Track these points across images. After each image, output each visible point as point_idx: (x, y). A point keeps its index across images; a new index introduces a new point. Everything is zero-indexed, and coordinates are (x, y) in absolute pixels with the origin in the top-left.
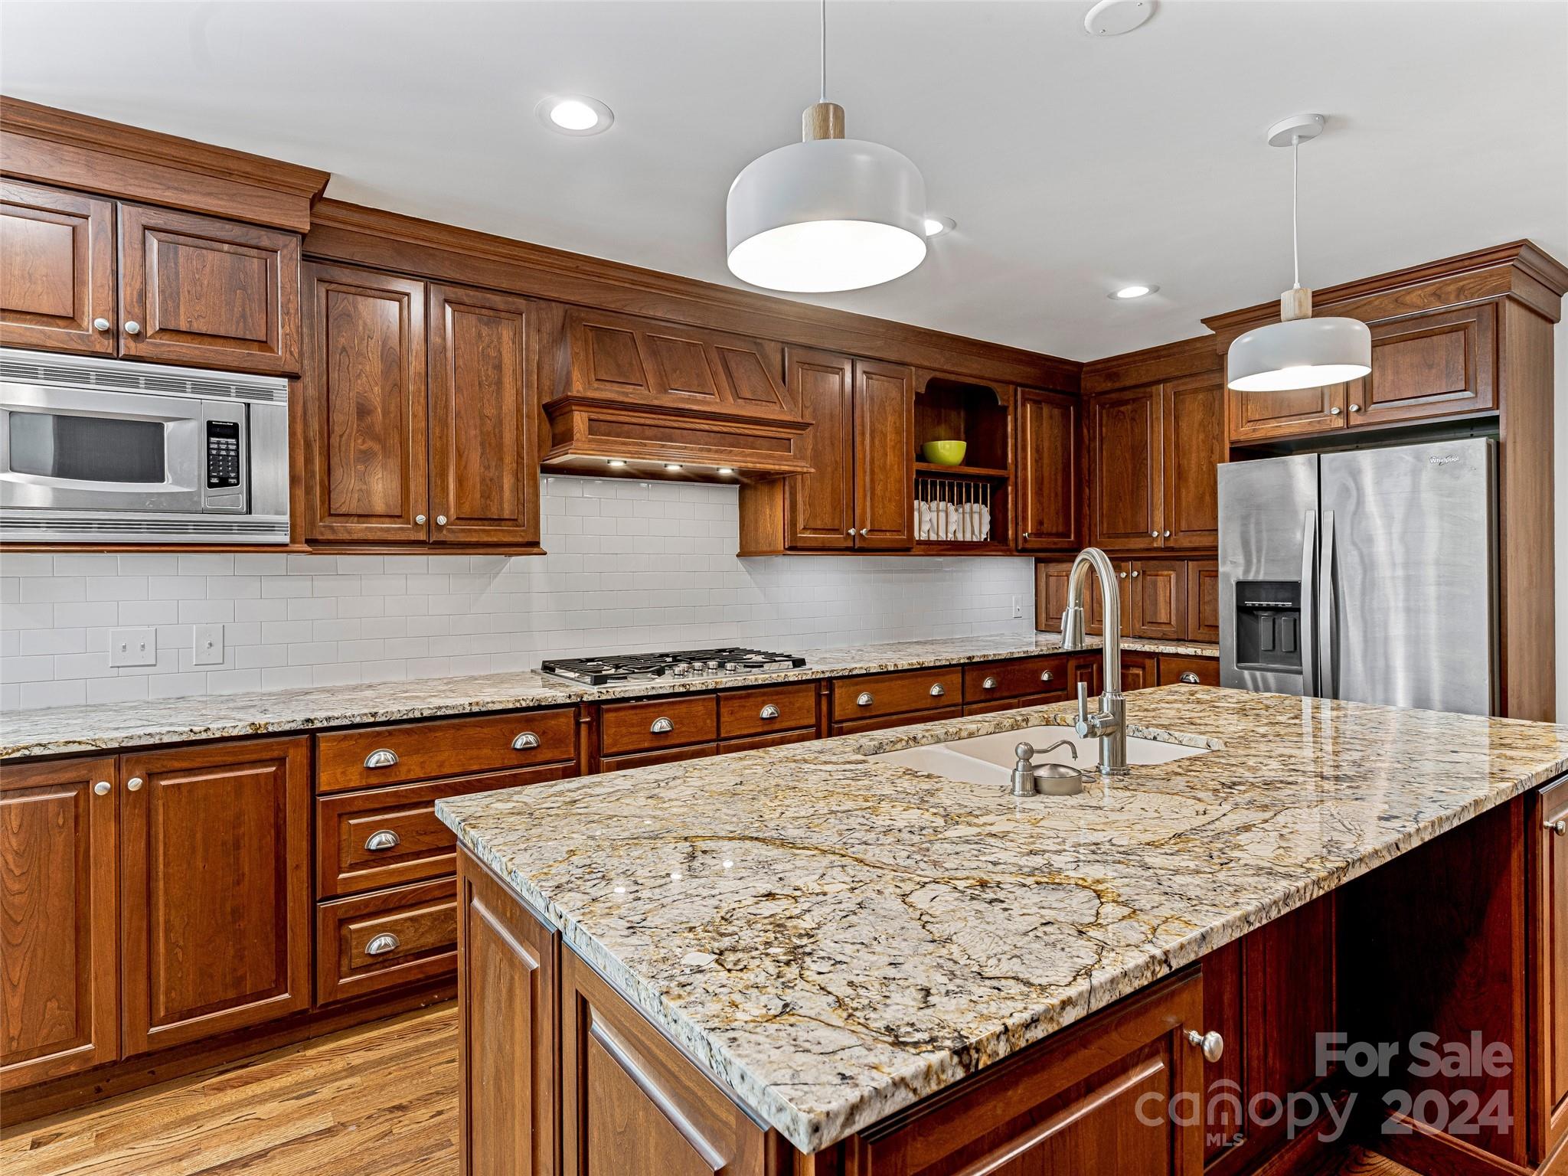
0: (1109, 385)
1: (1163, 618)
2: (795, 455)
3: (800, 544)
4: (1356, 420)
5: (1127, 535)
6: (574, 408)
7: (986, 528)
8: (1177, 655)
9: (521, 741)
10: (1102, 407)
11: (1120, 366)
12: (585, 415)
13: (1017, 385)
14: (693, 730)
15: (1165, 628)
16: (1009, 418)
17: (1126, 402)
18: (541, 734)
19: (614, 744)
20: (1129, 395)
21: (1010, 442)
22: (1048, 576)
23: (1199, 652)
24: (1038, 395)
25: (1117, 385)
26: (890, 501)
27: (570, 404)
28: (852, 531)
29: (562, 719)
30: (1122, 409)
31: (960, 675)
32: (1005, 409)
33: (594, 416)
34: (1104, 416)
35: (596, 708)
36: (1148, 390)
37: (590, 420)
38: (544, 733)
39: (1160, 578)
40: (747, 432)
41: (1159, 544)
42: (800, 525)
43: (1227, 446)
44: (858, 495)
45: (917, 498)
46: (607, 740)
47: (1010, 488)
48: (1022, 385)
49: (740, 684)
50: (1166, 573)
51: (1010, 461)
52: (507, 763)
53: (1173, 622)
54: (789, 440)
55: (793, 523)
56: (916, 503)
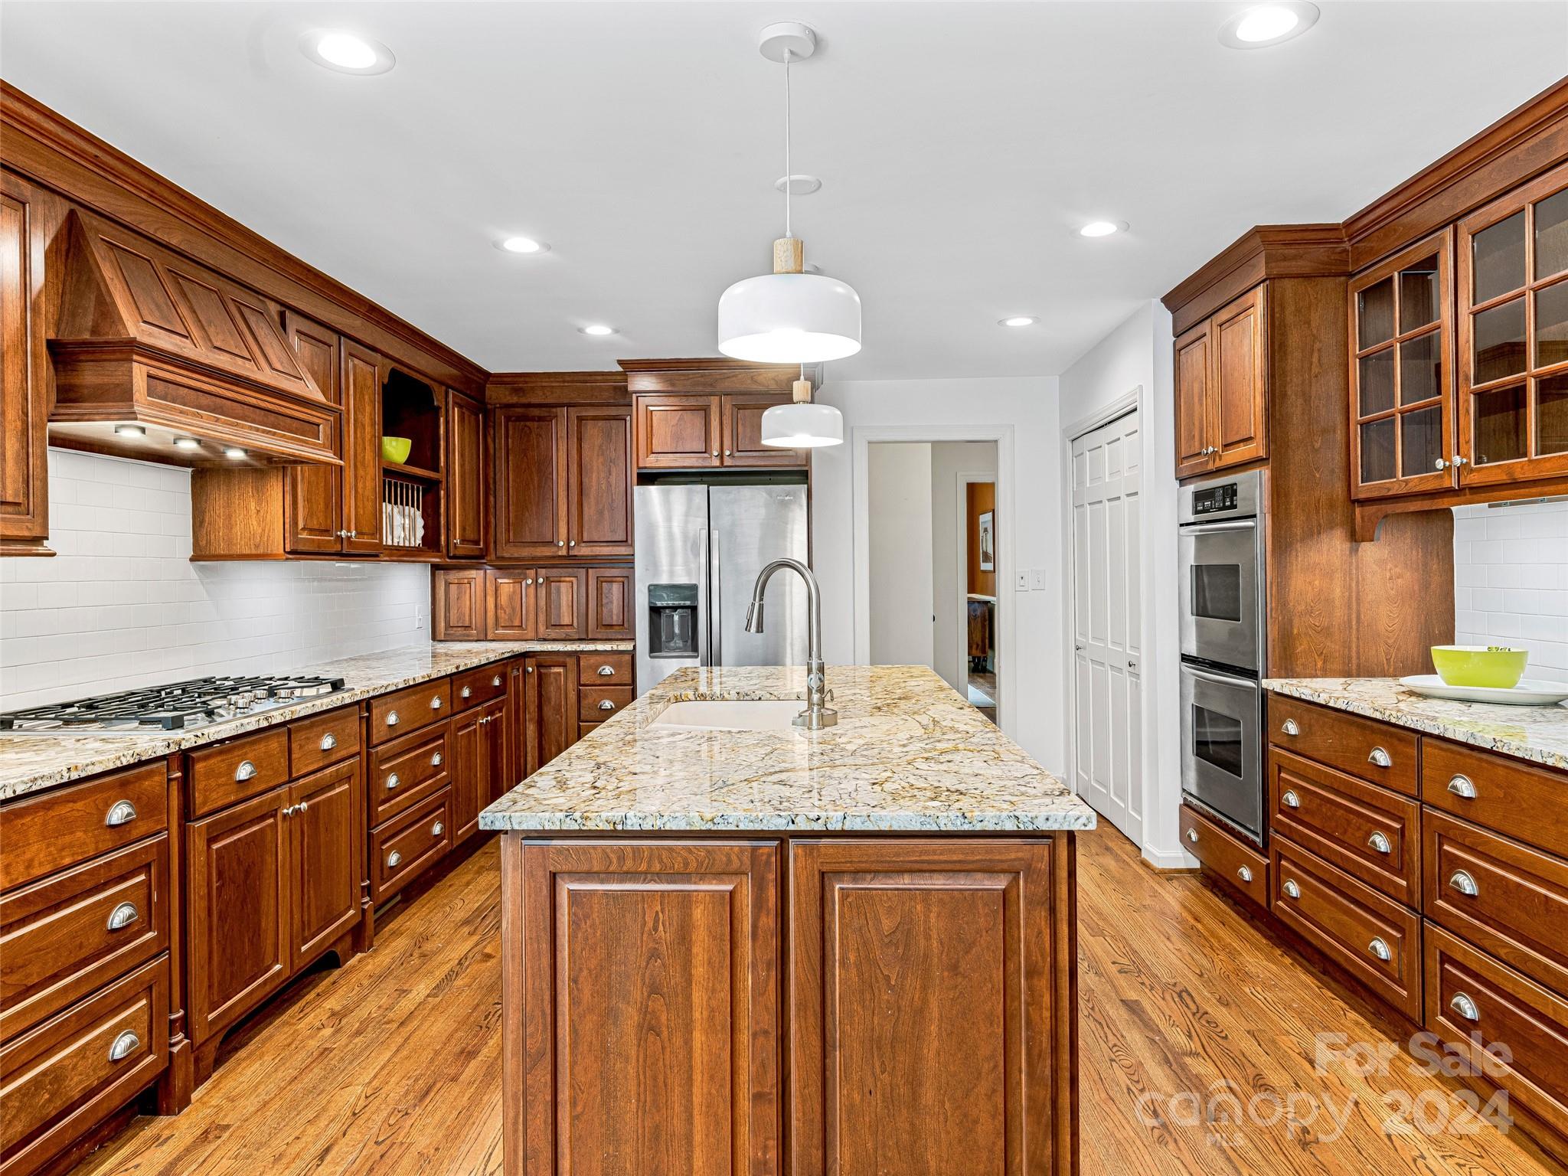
0: (514, 399)
1: (566, 620)
2: (324, 444)
3: (301, 548)
4: (728, 462)
5: (535, 544)
6: (135, 357)
7: (420, 532)
8: (596, 651)
9: (118, 813)
10: (508, 419)
11: (526, 382)
12: (145, 369)
13: (448, 386)
14: (270, 773)
15: (568, 630)
16: (442, 419)
17: (532, 419)
18: (136, 801)
19: (204, 803)
20: (536, 412)
21: (442, 443)
22: (448, 584)
23: (615, 648)
24: (461, 399)
25: (524, 400)
26: (368, 500)
27: (132, 352)
28: (344, 533)
29: (157, 778)
30: (528, 423)
31: (449, 686)
32: (439, 408)
33: (154, 372)
34: (510, 428)
35: (185, 758)
36: (554, 410)
37: (149, 376)
38: (139, 798)
39: (563, 585)
40: (288, 412)
41: (563, 552)
42: (301, 525)
43: (635, 471)
44: (346, 492)
45: (385, 501)
46: (199, 798)
47: (442, 492)
48: (453, 389)
49: (310, 712)
50: (568, 579)
51: (442, 464)
52: (102, 847)
53: (575, 624)
54: (318, 425)
55: (295, 522)
56: (384, 504)
